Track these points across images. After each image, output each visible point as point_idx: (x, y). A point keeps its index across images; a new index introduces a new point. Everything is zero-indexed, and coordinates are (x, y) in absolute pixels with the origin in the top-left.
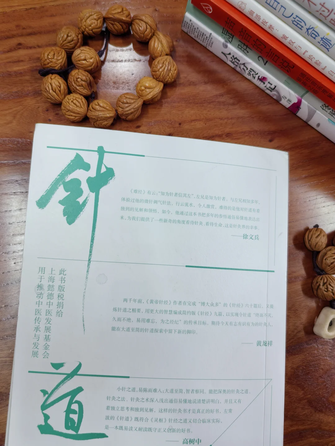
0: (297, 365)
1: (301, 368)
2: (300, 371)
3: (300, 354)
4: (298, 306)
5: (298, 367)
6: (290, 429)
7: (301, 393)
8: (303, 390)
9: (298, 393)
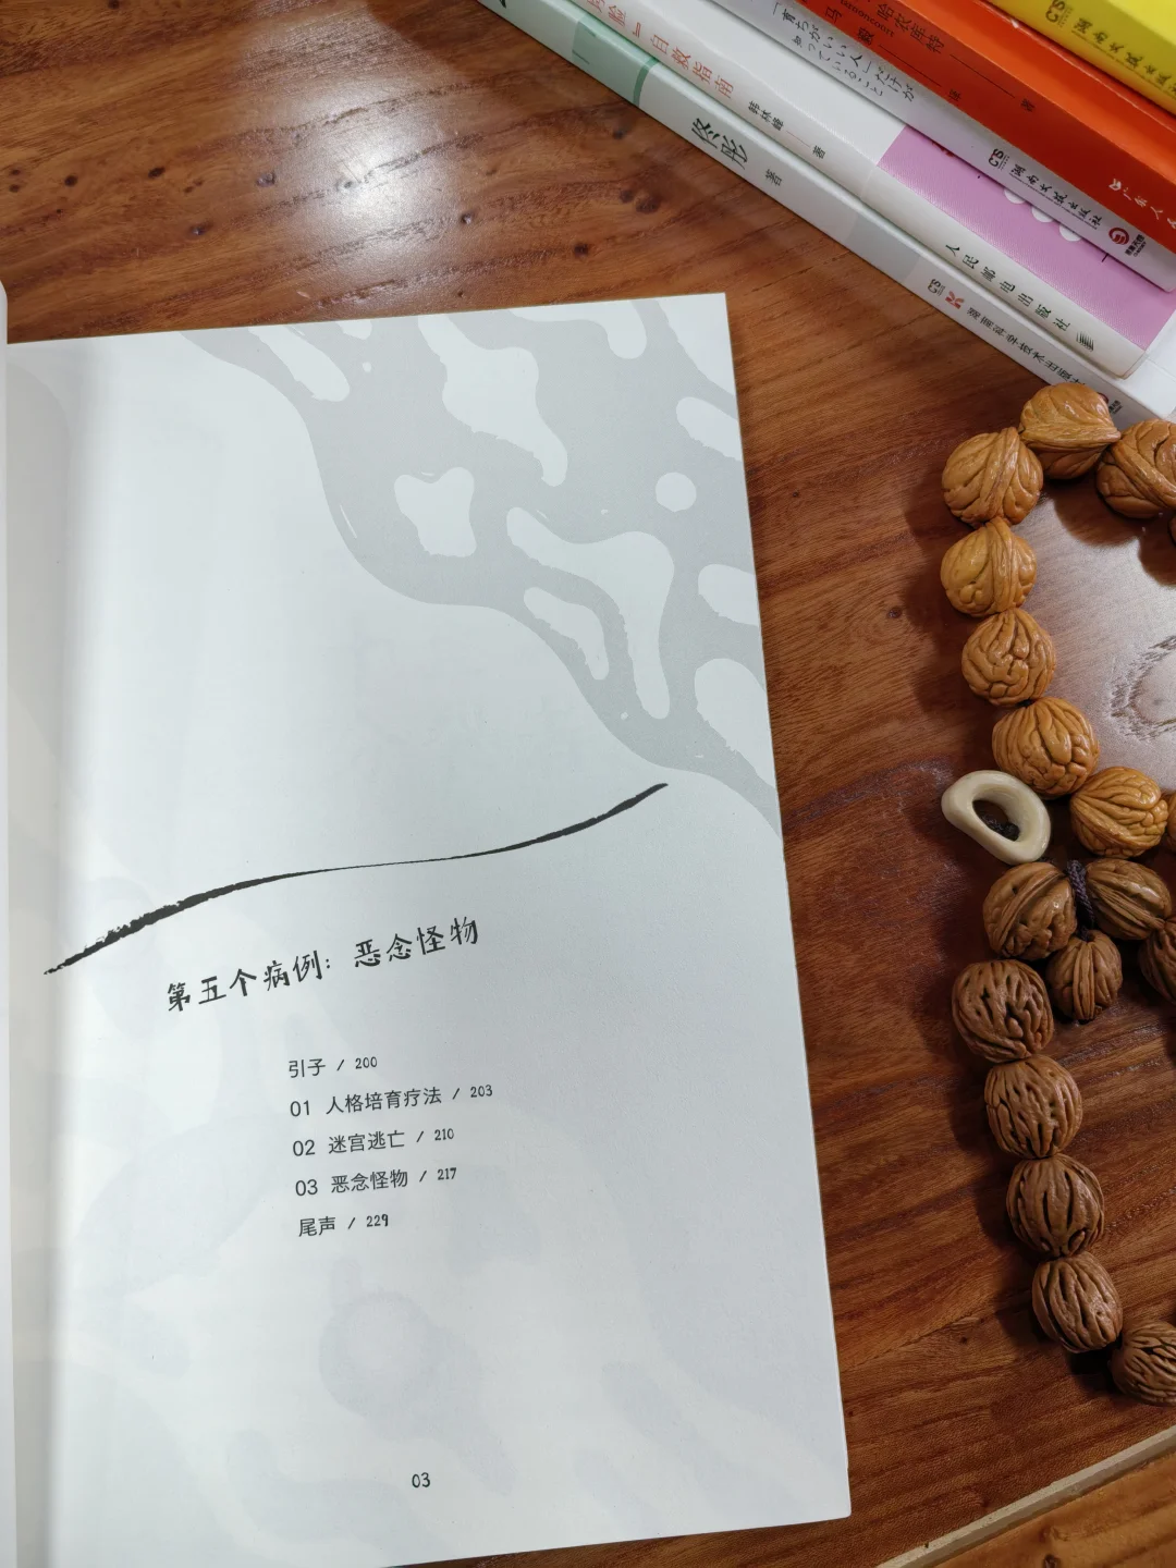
0: (822, 871)
1: (839, 878)
2: (837, 889)
3: (828, 832)
4: (799, 673)
5: (830, 875)
6: (831, 1087)
7: (851, 963)
8: (856, 949)
9: (839, 962)
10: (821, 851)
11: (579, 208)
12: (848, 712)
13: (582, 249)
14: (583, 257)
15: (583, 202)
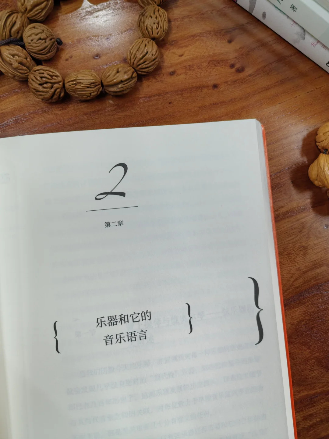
0: (298, 320)
1: (303, 323)
2: (303, 326)
3: (300, 306)
4: (291, 248)
5: (300, 322)
6: (298, 396)
7: (307, 353)
8: (309, 348)
9: (303, 352)
10: (298, 313)
11: (215, 70)
12: (308, 263)
13: (215, 86)
14: (216, 89)
15: (216, 68)
